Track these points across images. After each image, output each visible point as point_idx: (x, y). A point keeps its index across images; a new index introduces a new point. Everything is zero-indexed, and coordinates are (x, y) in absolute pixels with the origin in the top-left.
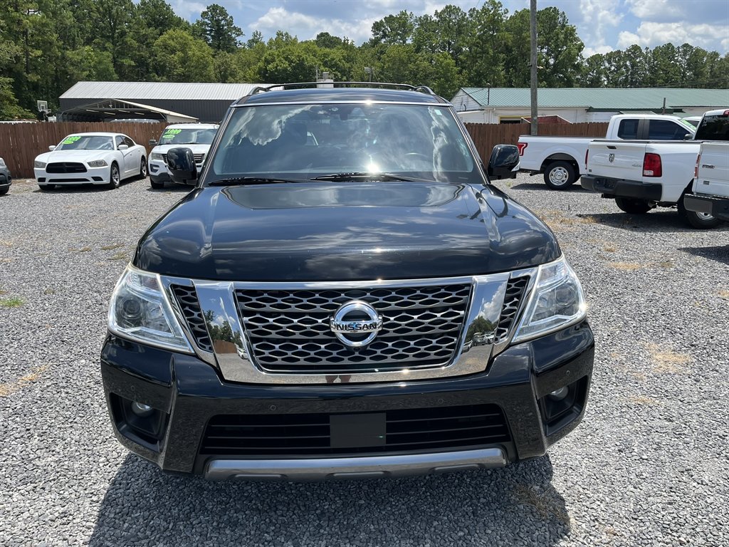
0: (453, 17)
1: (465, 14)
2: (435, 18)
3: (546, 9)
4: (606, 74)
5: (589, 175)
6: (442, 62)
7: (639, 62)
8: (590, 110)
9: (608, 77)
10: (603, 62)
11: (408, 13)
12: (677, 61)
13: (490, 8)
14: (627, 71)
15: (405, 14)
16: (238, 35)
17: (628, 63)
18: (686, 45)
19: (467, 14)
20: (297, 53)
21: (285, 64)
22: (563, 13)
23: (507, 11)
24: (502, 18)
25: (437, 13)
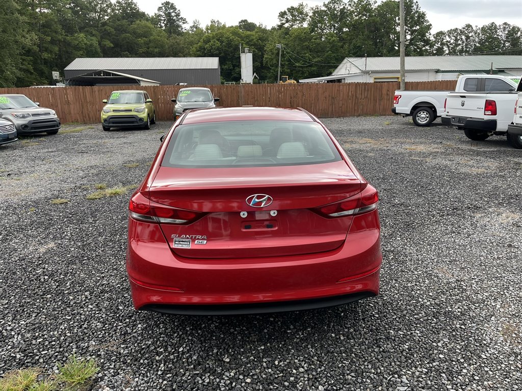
0: (337, 6)
1: (346, 4)
2: (323, 8)
4: (447, 45)
5: (447, 115)
6: (330, 40)
7: (471, 36)
8: (438, 71)
9: (448, 47)
10: (445, 36)
11: (304, 4)
12: (498, 35)
14: (463, 42)
15: (302, 5)
16: (184, 23)
17: (463, 37)
18: (505, 24)
20: (226, 36)
21: (218, 44)
22: (417, 2)
23: (376, 2)
24: (372, 7)
25: (325, 5)
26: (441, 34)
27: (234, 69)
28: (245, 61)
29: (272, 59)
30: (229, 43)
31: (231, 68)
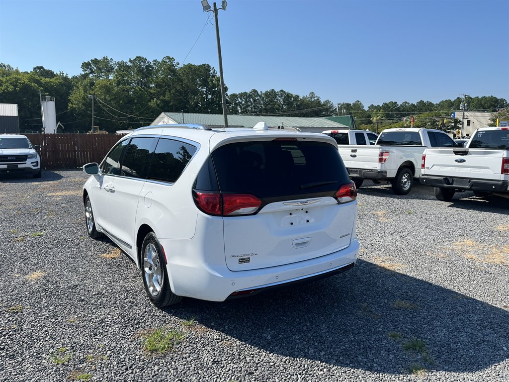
0: (142, 64)
2: (129, 64)
3: (203, 65)
4: (240, 105)
6: (137, 93)
7: (258, 99)
9: (241, 107)
10: (237, 98)
11: (109, 58)
12: (277, 100)
13: (167, 61)
14: (252, 104)
15: (107, 59)
17: (251, 99)
18: (282, 91)
19: (152, 63)
20: (21, 81)
22: (213, 68)
23: (178, 64)
24: (176, 67)
25: (130, 61)
26: (234, 96)
28: (47, 109)
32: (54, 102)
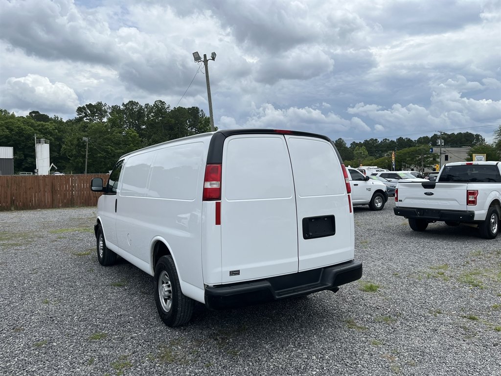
0: (134, 107)
1: (142, 106)
2: (122, 107)
3: (192, 107)
11: (103, 103)
13: (159, 104)
15: (101, 103)
20: (17, 125)
21: (7, 132)
22: (202, 110)
23: (169, 107)
24: (167, 110)
25: (123, 105)
27: (25, 159)
28: (41, 152)
29: (72, 150)
30: (21, 132)
31: (23, 157)
32: (48, 145)
